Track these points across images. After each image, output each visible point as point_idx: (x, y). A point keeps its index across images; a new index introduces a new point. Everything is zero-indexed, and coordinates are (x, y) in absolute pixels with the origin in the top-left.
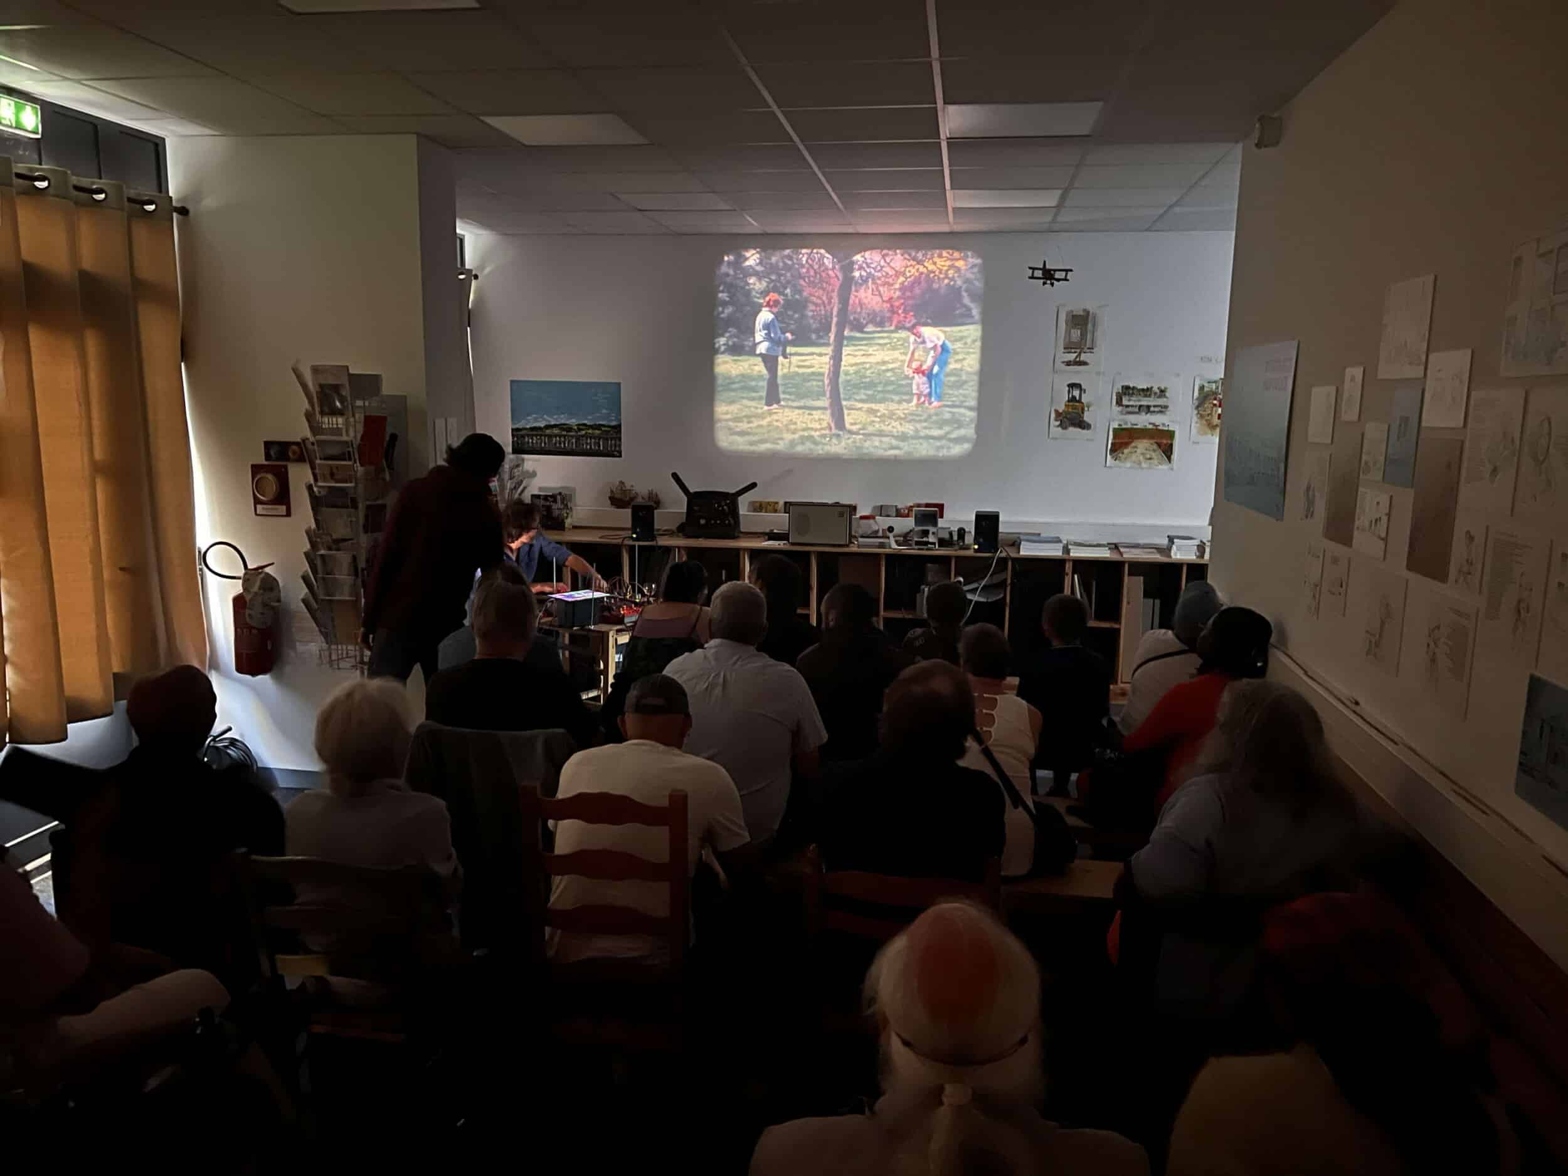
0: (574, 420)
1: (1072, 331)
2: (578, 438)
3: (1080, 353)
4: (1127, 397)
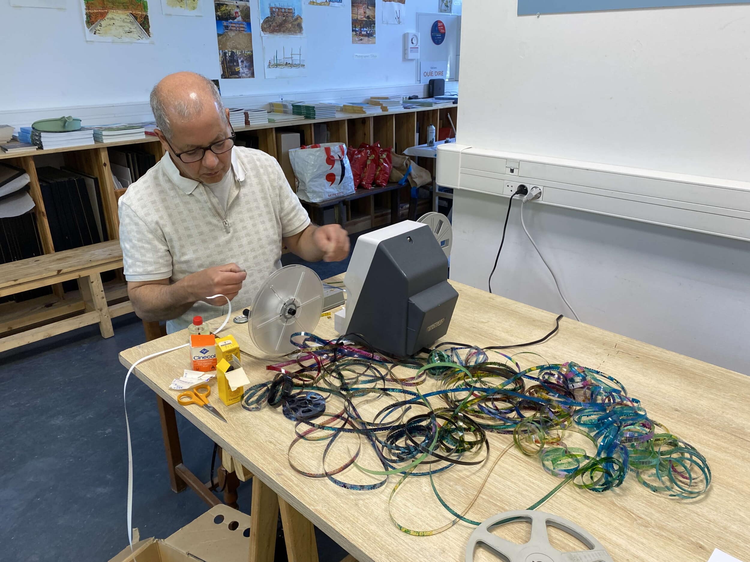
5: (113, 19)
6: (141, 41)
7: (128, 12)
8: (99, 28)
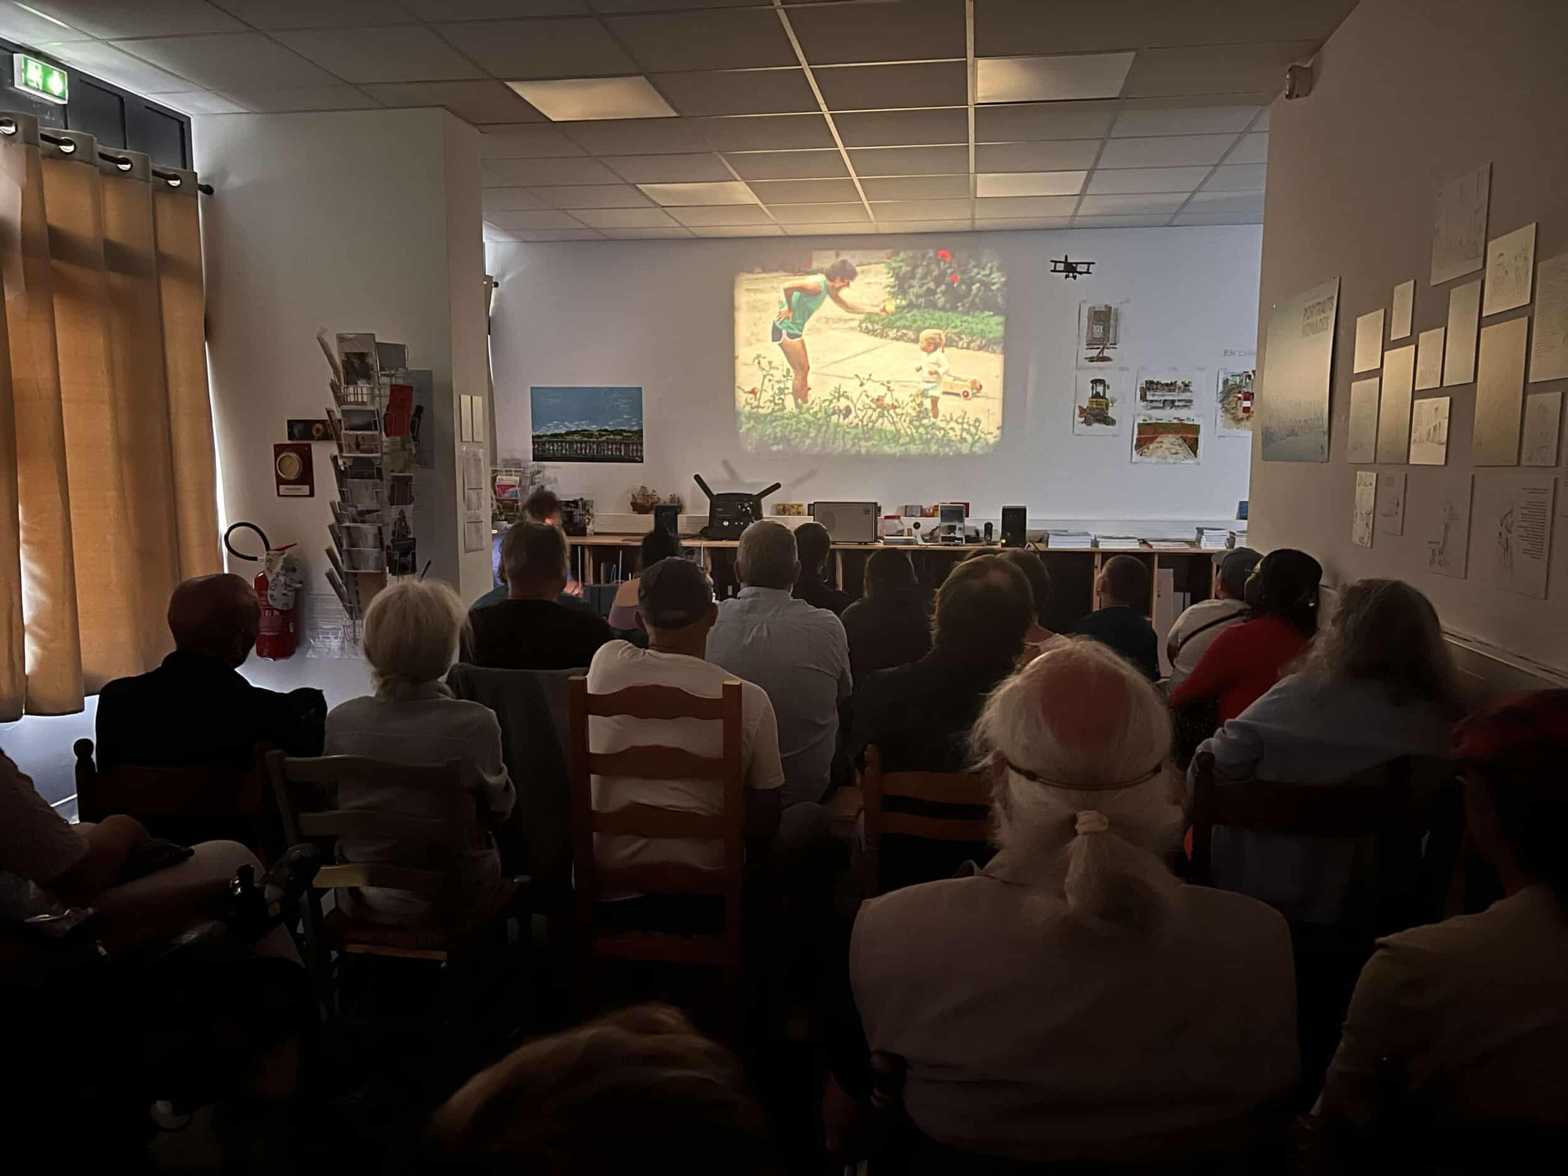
0: (594, 426)
1: (1095, 327)
2: (599, 444)
3: (1103, 349)
4: (1152, 393)
5: (1162, 442)
6: (1186, 461)
7: (1178, 436)
8: (1146, 450)
